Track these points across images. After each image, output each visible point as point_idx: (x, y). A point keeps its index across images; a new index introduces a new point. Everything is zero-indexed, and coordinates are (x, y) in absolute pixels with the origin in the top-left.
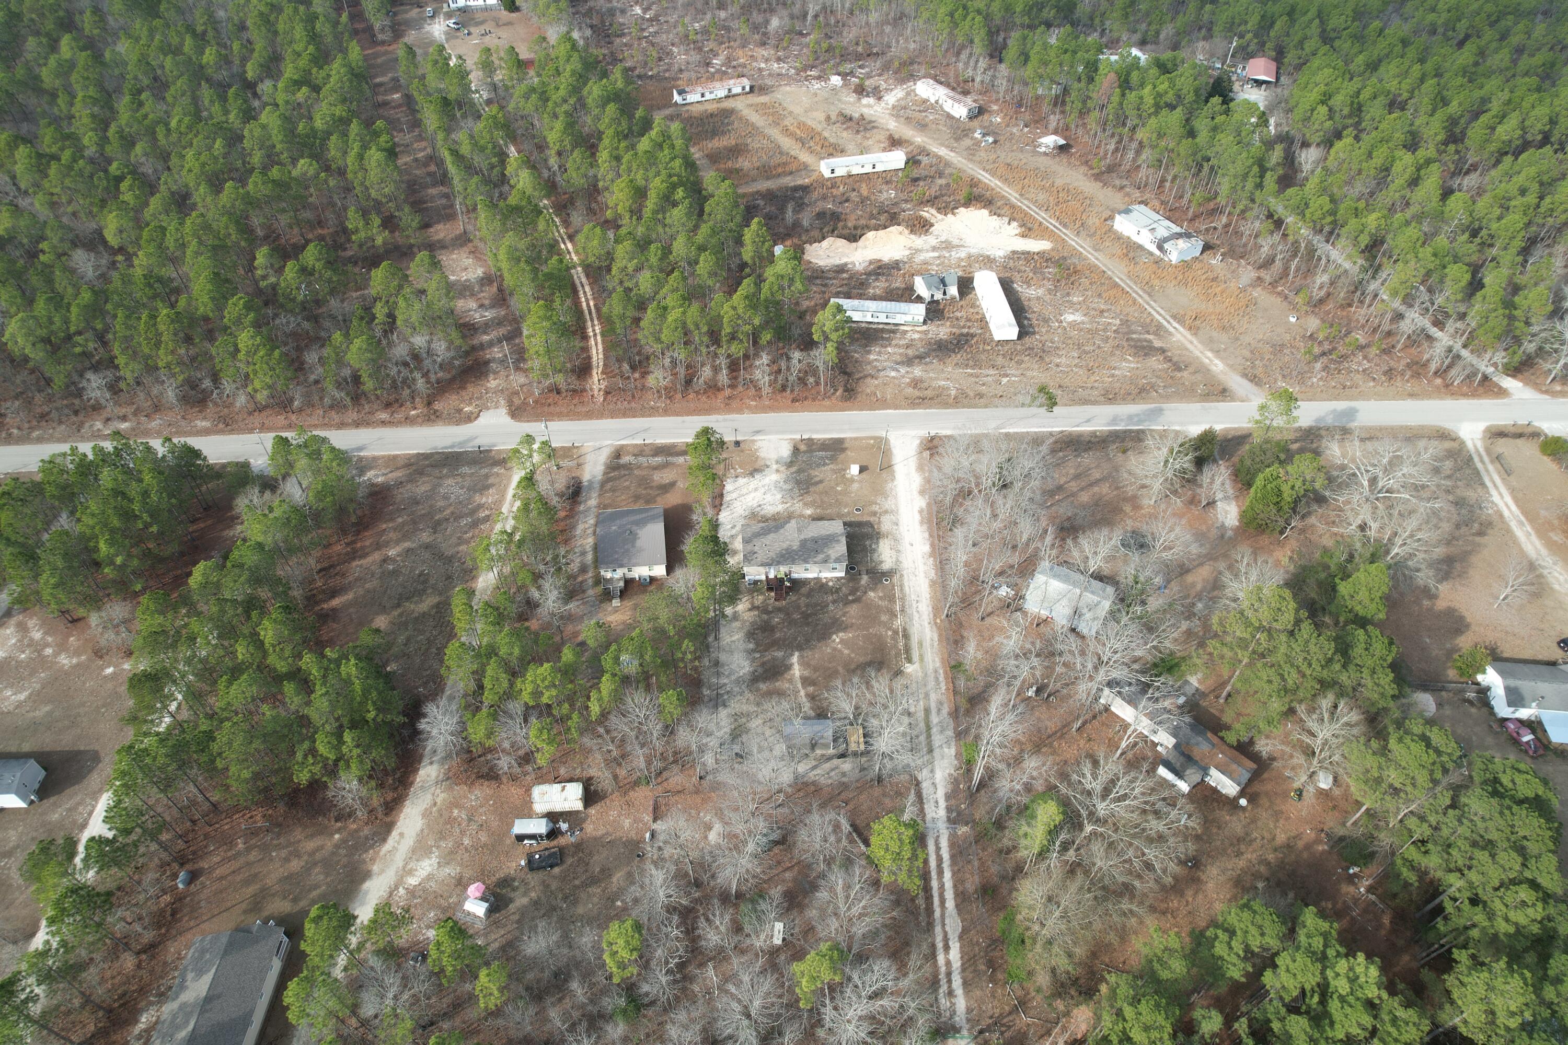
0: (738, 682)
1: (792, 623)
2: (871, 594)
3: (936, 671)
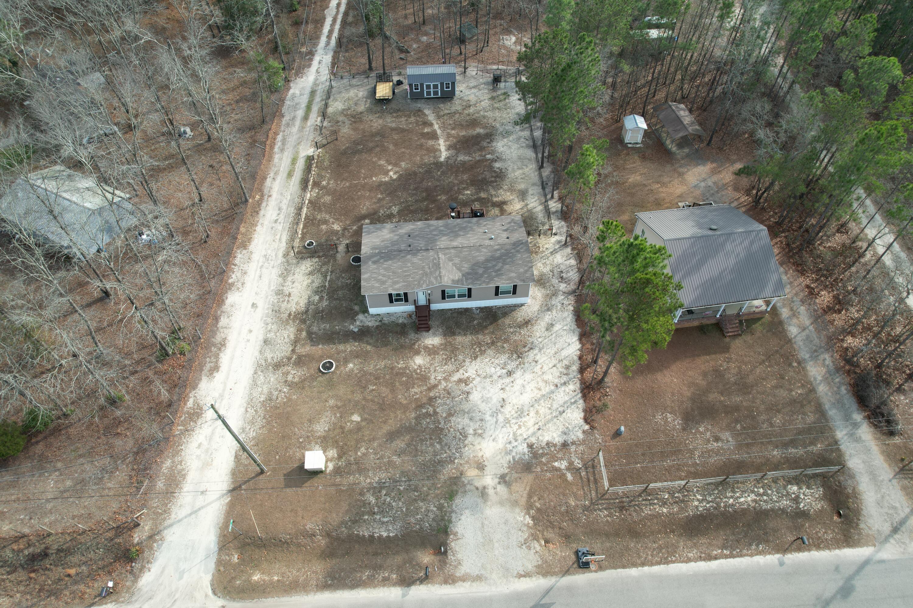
0: (508, 134)
1: (448, 190)
2: (336, 227)
3: (282, 150)
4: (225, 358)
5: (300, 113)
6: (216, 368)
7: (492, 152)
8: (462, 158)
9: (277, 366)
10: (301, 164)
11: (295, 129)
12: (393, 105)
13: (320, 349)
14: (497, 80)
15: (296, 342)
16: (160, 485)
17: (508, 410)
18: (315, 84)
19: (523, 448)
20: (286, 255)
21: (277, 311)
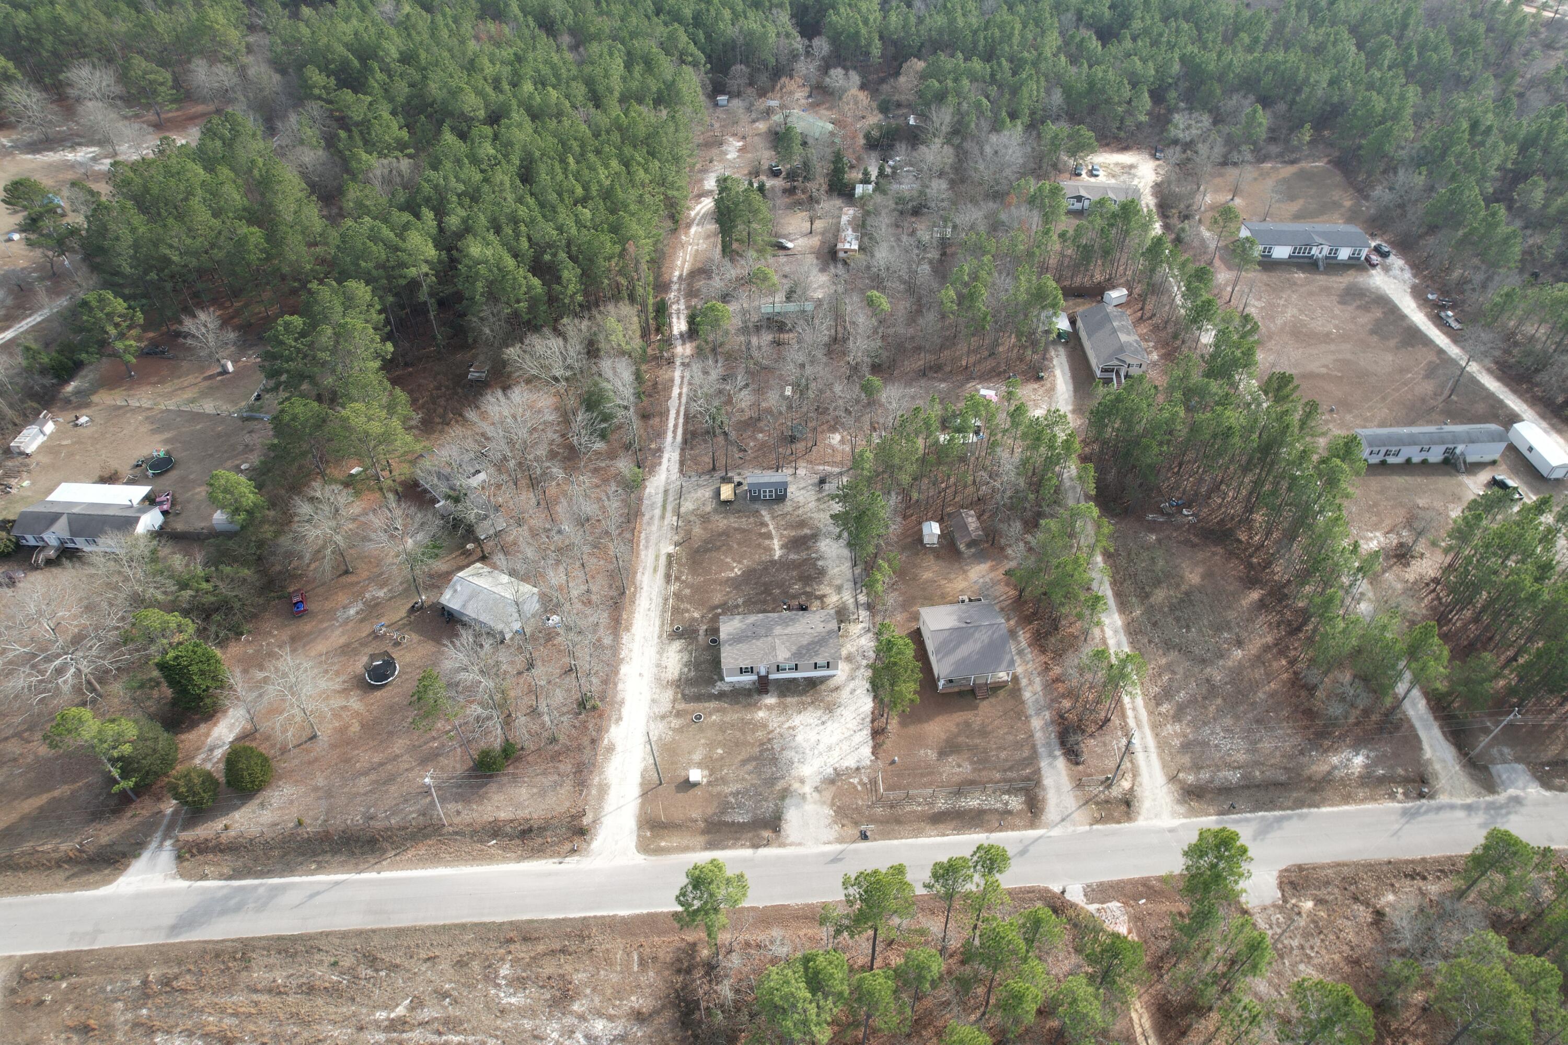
0: (828, 534)
1: (781, 585)
2: (696, 615)
3: (647, 547)
4: (625, 711)
5: (657, 512)
6: (620, 719)
7: (816, 552)
8: (793, 556)
9: (663, 717)
10: (663, 561)
11: (654, 528)
12: (735, 506)
13: (692, 706)
14: (822, 481)
15: (674, 701)
16: (594, 792)
17: (821, 747)
18: (667, 483)
19: (830, 771)
20: (660, 637)
21: (658, 679)
